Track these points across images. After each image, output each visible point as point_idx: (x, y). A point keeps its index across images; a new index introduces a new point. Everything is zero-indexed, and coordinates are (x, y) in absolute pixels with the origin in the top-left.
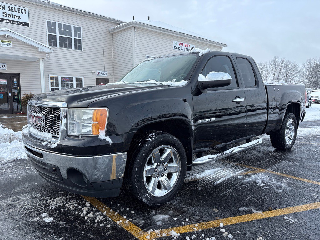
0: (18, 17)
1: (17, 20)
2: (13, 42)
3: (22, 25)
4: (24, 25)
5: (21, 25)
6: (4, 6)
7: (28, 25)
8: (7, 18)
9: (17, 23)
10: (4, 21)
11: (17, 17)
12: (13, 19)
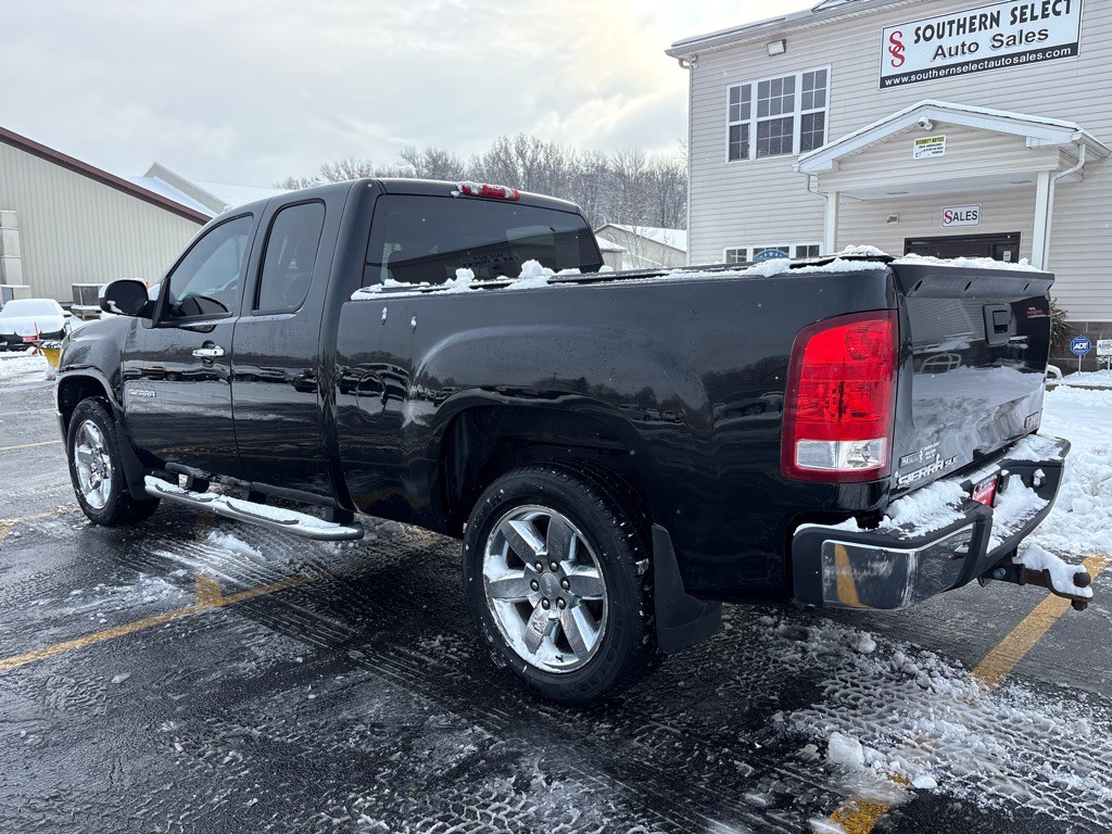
0: (1040, 33)
1: (1036, 45)
2: (950, 137)
3: (1053, 58)
4: (1060, 57)
5: (1047, 59)
6: (999, 12)
7: (1073, 48)
8: (1004, 51)
9: (1033, 57)
10: (992, 64)
11: (1038, 36)
12: (1024, 47)
